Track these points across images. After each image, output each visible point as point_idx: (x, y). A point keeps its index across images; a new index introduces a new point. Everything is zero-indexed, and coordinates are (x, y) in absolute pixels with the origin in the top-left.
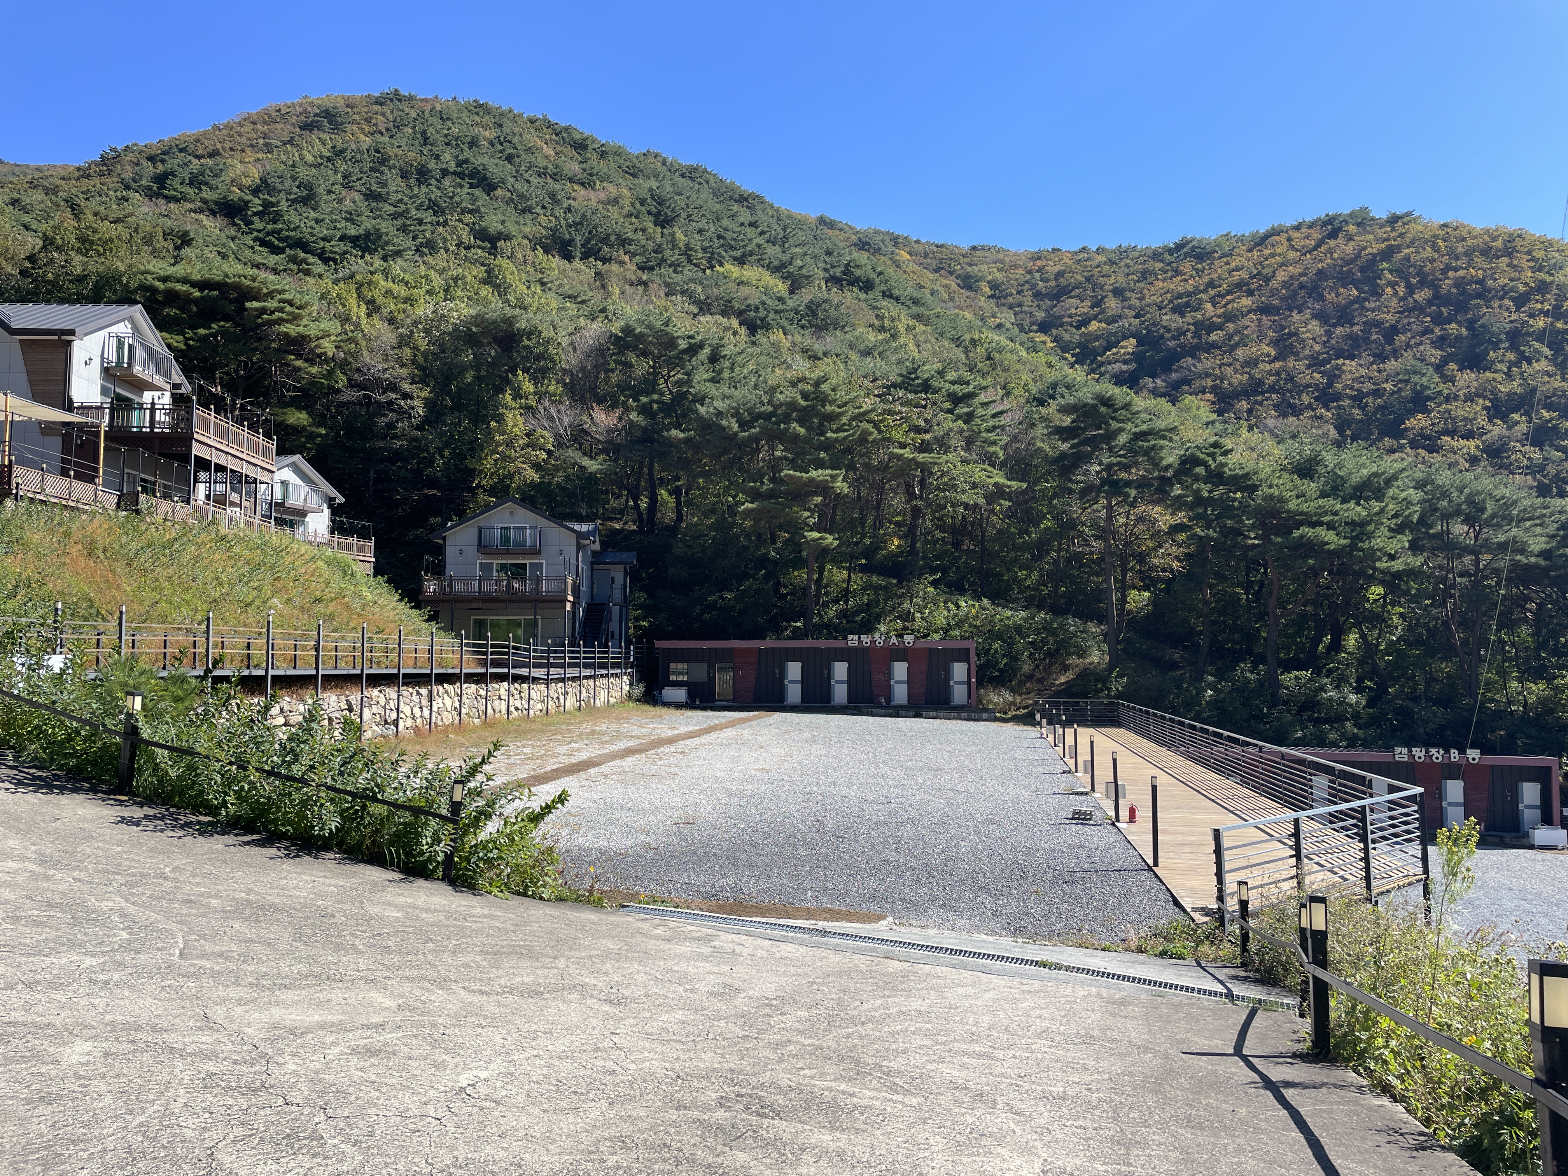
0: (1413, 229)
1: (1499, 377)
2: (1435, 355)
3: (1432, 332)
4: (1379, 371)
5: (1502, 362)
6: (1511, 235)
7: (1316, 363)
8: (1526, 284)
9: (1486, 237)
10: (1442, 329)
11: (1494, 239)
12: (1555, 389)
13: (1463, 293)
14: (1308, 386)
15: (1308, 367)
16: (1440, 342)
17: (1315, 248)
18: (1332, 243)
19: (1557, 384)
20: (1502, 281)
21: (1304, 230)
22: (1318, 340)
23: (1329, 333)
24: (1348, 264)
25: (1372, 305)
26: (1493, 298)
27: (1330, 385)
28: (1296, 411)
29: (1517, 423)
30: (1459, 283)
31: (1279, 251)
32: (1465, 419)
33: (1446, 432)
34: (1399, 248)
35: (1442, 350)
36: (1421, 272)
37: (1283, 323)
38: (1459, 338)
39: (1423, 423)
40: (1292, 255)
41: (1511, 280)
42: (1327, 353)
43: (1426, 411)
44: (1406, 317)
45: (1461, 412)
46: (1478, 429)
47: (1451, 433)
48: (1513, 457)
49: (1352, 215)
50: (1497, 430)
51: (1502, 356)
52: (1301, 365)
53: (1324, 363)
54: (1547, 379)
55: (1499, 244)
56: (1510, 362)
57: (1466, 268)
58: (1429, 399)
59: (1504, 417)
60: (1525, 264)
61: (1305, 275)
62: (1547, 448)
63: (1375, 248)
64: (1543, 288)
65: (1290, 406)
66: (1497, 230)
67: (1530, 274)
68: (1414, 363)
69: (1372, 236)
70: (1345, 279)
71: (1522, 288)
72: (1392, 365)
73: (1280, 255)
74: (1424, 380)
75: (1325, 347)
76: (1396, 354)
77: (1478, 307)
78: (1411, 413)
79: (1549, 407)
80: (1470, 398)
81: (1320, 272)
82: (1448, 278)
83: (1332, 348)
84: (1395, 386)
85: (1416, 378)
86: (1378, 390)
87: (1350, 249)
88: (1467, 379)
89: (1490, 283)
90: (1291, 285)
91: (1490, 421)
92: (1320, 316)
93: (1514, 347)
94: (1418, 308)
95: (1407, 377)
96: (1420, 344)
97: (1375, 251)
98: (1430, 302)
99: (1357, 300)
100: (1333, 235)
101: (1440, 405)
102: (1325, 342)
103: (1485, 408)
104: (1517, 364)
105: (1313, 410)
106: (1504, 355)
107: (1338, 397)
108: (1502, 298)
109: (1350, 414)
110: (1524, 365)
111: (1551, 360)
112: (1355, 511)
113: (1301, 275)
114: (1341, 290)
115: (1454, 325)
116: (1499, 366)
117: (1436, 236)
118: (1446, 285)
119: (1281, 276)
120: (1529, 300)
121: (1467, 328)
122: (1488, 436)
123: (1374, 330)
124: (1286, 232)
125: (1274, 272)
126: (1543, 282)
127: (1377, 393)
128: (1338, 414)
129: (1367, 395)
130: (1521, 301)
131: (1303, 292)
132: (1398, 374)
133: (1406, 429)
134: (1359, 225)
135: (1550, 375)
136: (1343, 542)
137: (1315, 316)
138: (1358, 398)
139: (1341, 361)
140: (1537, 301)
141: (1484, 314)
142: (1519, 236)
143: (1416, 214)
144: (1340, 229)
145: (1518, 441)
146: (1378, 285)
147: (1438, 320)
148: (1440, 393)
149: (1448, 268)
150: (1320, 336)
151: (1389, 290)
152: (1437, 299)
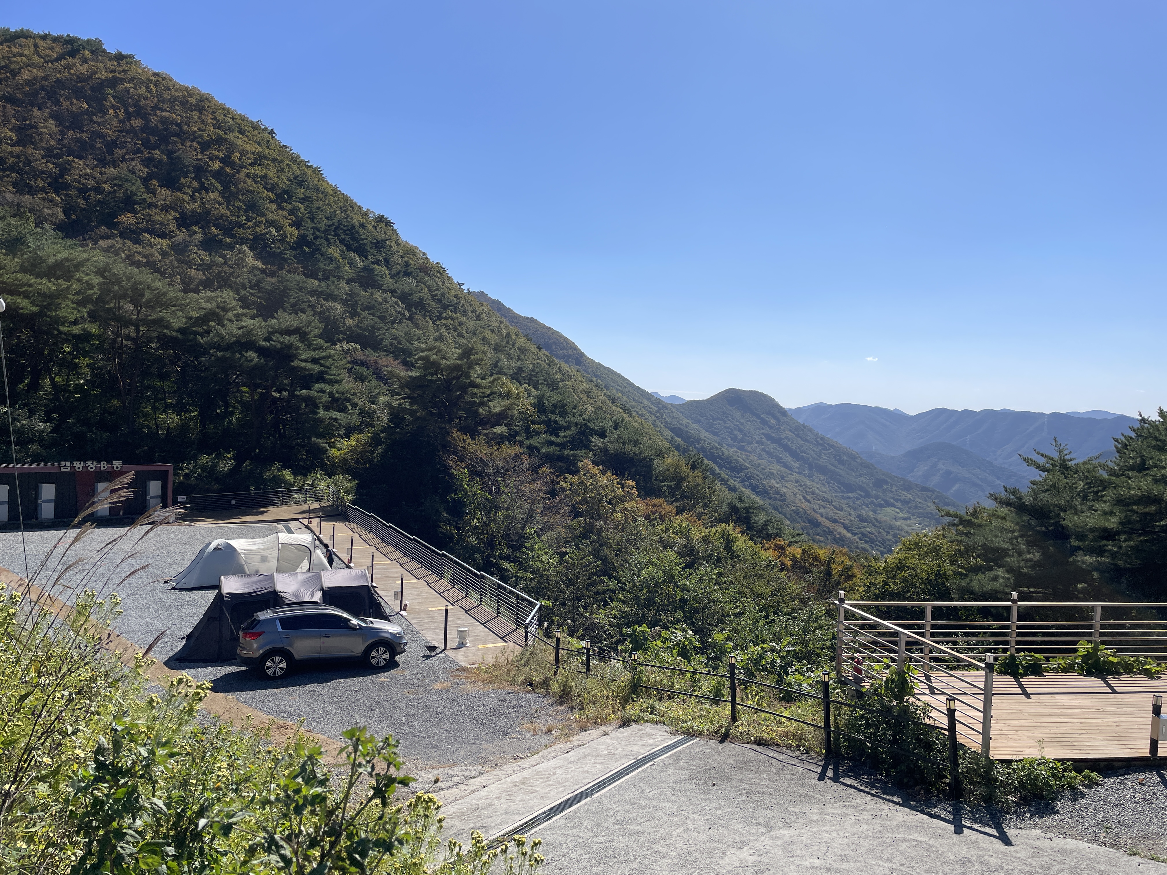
0: (133, 70)
1: (186, 197)
2: (143, 171)
3: (142, 153)
4: (101, 173)
5: (188, 187)
6: (202, 96)
7: (50, 154)
8: (209, 135)
9: (185, 93)
10: (149, 153)
11: (190, 95)
12: (222, 214)
13: (166, 129)
14: (43, 172)
15: (44, 157)
16: (147, 162)
17: (57, 60)
18: (70, 60)
19: (223, 211)
20: (194, 128)
21: (48, 41)
22: (54, 137)
23: (62, 133)
24: (82, 81)
25: (99, 120)
26: (187, 138)
27: (61, 175)
28: (33, 191)
29: (195, 233)
30: (164, 121)
31: (25, 52)
32: (161, 223)
33: (147, 231)
34: (122, 81)
35: (148, 167)
36: (136, 105)
37: (26, 115)
38: (160, 161)
39: (131, 221)
40: (36, 59)
41: (200, 130)
42: (60, 149)
43: (134, 212)
44: (124, 136)
45: (158, 218)
46: (170, 232)
47: (151, 232)
48: (191, 257)
49: (88, 41)
50: (182, 235)
51: (189, 181)
52: (38, 154)
53: (57, 156)
54: (217, 206)
55: (193, 101)
56: (194, 188)
57: (169, 111)
58: (137, 203)
59: (188, 227)
60: (210, 121)
61: (46, 79)
62: (213, 254)
63: (104, 75)
64: (220, 141)
65: (27, 185)
66: (192, 90)
67: (212, 129)
68: (127, 173)
69: (102, 65)
70: (78, 93)
71: (206, 137)
72: (111, 171)
73: (26, 56)
74: (134, 188)
75: (59, 144)
76: (114, 163)
77: (176, 142)
78: (124, 211)
79: (217, 226)
80: (165, 209)
81: (58, 81)
82: (156, 115)
83: (64, 146)
84: (112, 187)
85: (127, 185)
86: (99, 187)
87: (84, 69)
88: (164, 193)
89: (185, 128)
90: (35, 84)
91: (178, 228)
92: (56, 117)
93: (197, 178)
94: (132, 131)
95: (120, 183)
96: (133, 160)
97: (104, 77)
98: (142, 130)
99: (87, 112)
100: (72, 53)
101: (144, 209)
102: (59, 140)
103: (175, 218)
104: (198, 190)
105: (46, 193)
106: (190, 182)
107: (67, 187)
108: (192, 141)
109: (76, 202)
110: (204, 192)
111: (222, 194)
112: (47, 285)
113: (43, 78)
114: (74, 101)
115: (158, 152)
116: (187, 190)
117: (150, 81)
118: (154, 120)
119: (26, 75)
120: (210, 147)
121: (167, 156)
122: (176, 239)
123: (98, 139)
124: (34, 38)
125: (20, 69)
126: (219, 136)
127: (98, 190)
128: (66, 200)
129: (90, 190)
130: (205, 146)
131: (43, 94)
132: (115, 179)
133: (118, 222)
134: (93, 52)
135: (220, 204)
136: (35, 309)
137: (52, 116)
138: (83, 191)
139: (71, 158)
140: (215, 149)
141: (179, 149)
142: (207, 99)
143: (137, 58)
144: (78, 51)
145: (195, 246)
146: (104, 105)
147: (147, 144)
148: (144, 200)
149: (156, 108)
150: (56, 134)
151: (112, 111)
152: (146, 128)
